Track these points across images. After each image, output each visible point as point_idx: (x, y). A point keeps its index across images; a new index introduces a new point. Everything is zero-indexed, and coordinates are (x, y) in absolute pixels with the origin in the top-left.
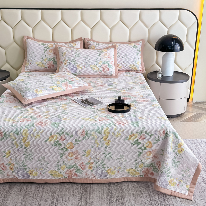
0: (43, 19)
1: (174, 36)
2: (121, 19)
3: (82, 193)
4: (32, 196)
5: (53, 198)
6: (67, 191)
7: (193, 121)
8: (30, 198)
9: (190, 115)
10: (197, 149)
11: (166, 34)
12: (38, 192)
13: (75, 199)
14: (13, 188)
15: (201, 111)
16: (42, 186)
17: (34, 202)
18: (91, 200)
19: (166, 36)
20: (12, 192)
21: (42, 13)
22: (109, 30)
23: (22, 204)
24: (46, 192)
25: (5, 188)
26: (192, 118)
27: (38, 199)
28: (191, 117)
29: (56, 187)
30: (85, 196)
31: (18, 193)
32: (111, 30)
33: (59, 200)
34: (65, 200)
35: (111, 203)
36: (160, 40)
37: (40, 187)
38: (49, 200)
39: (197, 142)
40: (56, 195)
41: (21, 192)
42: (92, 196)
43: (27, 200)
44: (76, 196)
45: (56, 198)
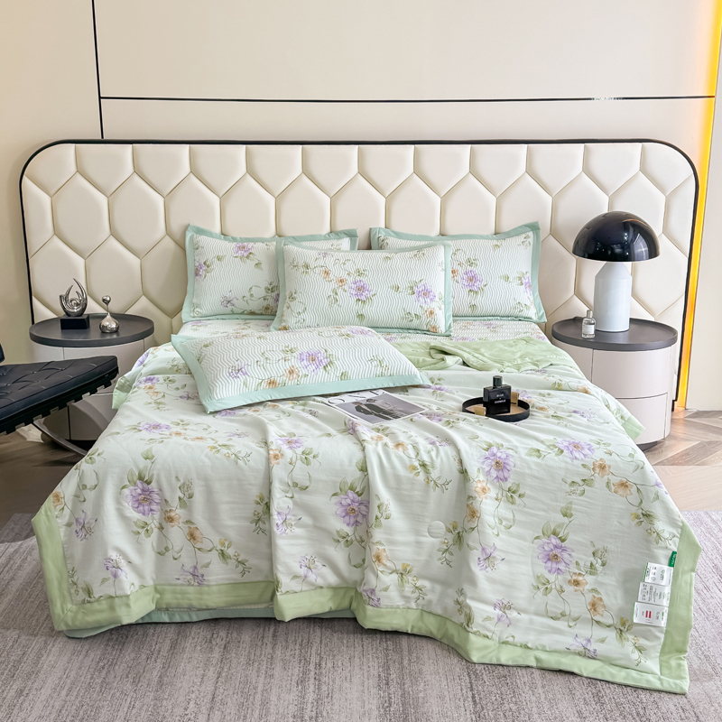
0: (250, 170)
1: (628, 216)
2: (473, 171)
3: (387, 650)
4: (246, 653)
5: (305, 661)
6: (342, 642)
7: (693, 464)
8: (242, 659)
9: (682, 447)
10: (709, 539)
11: (606, 212)
12: (260, 643)
13: (370, 664)
14: (190, 633)
15: (712, 437)
16: (272, 630)
17: (254, 671)
18: (415, 667)
19: (605, 216)
20: (188, 645)
21: (247, 153)
22: (437, 200)
23: (220, 673)
24: (284, 644)
25: (166, 633)
26: (688, 454)
27: (265, 662)
28: (686, 453)
29: (311, 632)
30: (396, 657)
31: (205, 646)
32: (445, 200)
33: (324, 665)
34: (340, 665)
35: (473, 676)
36: (588, 227)
37: (264, 630)
38: (296, 664)
39: (709, 520)
40: (313, 652)
41: (214, 643)
42: (418, 658)
43: (233, 665)
44: (370, 656)
45: (314, 659)
